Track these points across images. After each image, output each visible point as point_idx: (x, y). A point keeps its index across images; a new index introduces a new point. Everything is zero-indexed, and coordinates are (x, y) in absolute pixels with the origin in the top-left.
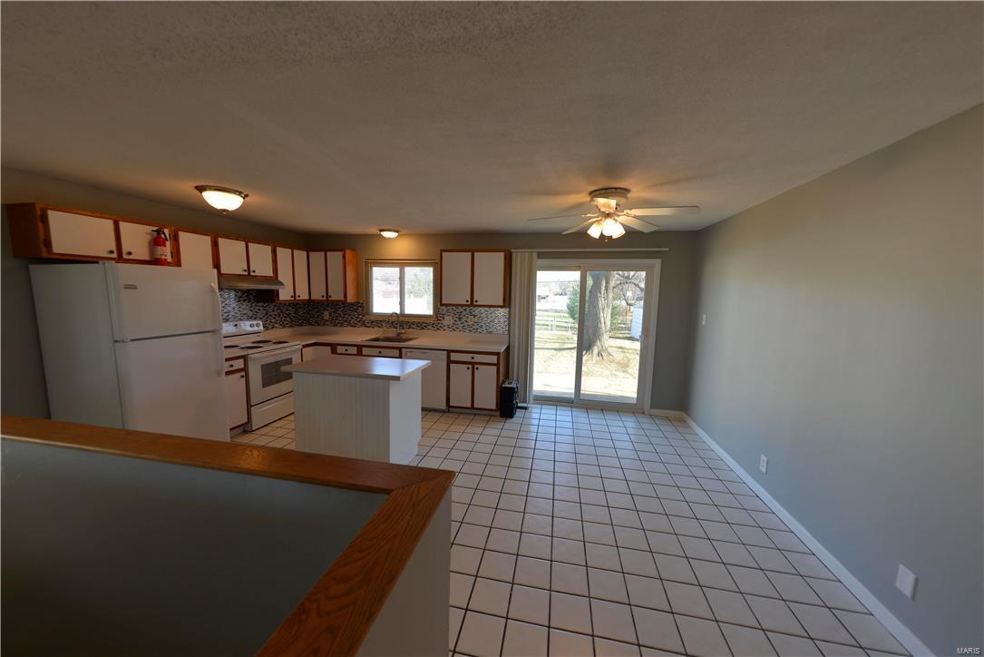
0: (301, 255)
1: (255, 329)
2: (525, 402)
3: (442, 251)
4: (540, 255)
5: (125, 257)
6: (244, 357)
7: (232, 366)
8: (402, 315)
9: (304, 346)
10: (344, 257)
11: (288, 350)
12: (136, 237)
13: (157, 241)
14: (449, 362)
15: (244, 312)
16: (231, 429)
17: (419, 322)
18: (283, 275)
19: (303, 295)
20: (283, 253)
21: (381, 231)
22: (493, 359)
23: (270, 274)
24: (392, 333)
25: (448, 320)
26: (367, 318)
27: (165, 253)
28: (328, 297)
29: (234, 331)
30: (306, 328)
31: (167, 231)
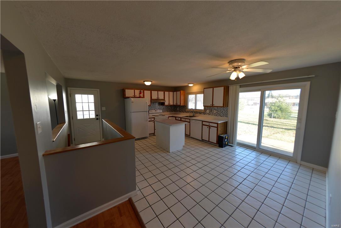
0: (171, 93)
1: (160, 112)
2: (232, 144)
3: (204, 88)
4: (241, 86)
5: (135, 96)
6: (154, 118)
7: (151, 119)
8: (195, 109)
9: (169, 117)
10: (180, 93)
12: (137, 92)
13: (140, 93)
14: (203, 125)
16: (149, 134)
17: (200, 112)
18: (167, 99)
19: (171, 103)
20: (167, 93)
21: (188, 84)
22: (216, 125)
23: (163, 98)
24: (192, 115)
25: (208, 111)
26: (186, 110)
27: (142, 95)
28: (177, 104)
29: (155, 112)
30: (174, 113)
31: (142, 91)
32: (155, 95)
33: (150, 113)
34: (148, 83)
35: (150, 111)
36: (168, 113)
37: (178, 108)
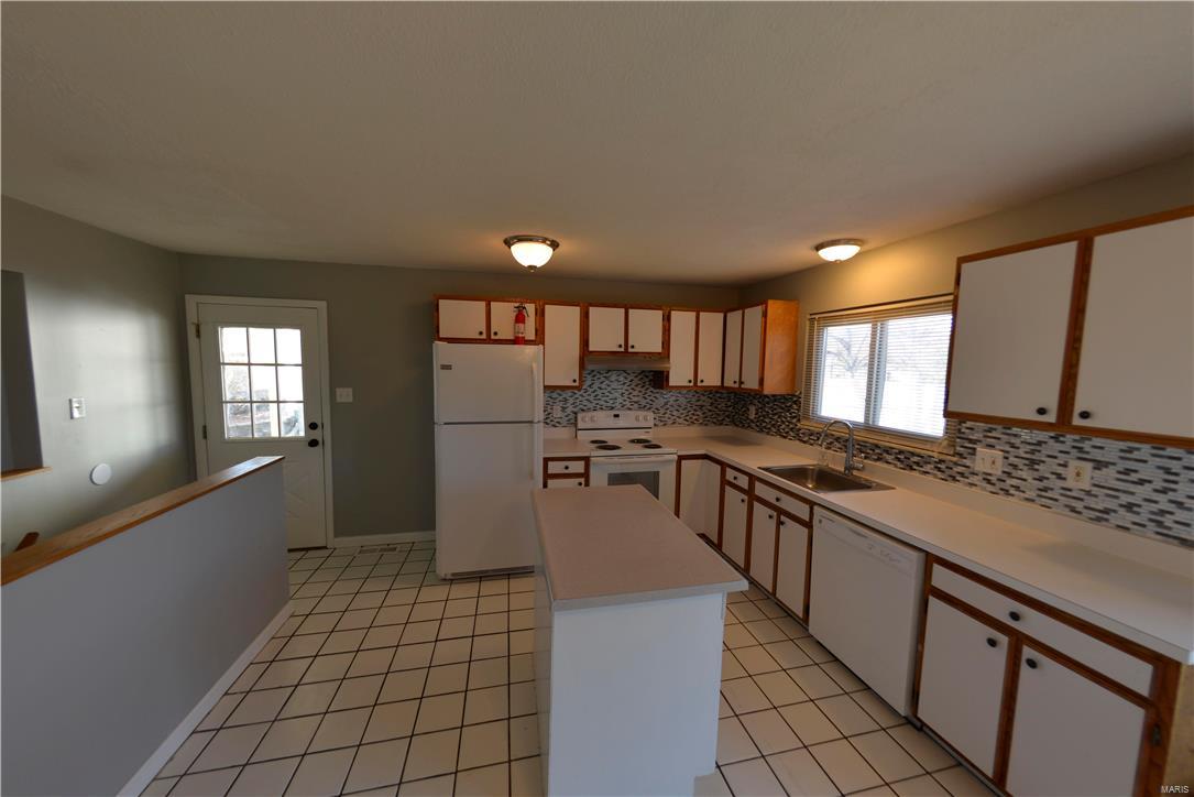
0: (712, 321)
1: (641, 423)
3: (961, 261)
5: (493, 337)
6: (587, 460)
7: (567, 468)
8: (870, 428)
9: (682, 458)
10: (765, 315)
11: (653, 458)
12: (503, 312)
13: (520, 319)
14: (928, 591)
15: (636, 399)
17: (904, 452)
19: (710, 377)
20: (682, 320)
21: (819, 247)
22: (1131, 671)
23: (659, 350)
24: (836, 462)
26: (804, 424)
27: (529, 330)
28: (741, 383)
29: (613, 423)
30: (728, 430)
31: (530, 308)
32: (607, 329)
33: (580, 425)
34: (531, 255)
35: (580, 416)
36: (695, 430)
37: (753, 409)
